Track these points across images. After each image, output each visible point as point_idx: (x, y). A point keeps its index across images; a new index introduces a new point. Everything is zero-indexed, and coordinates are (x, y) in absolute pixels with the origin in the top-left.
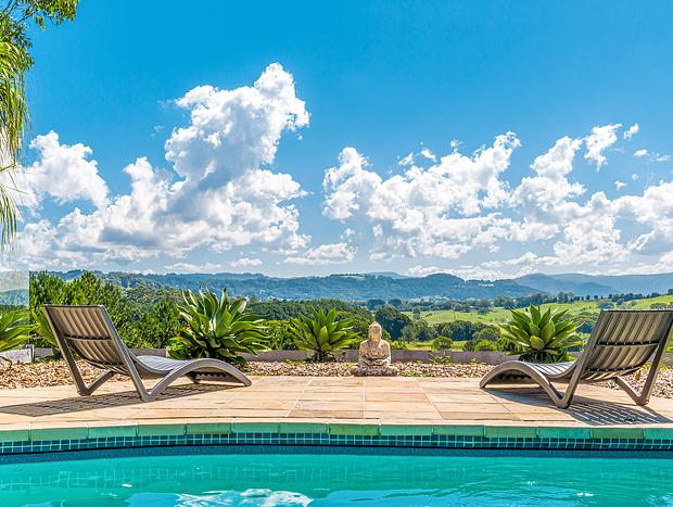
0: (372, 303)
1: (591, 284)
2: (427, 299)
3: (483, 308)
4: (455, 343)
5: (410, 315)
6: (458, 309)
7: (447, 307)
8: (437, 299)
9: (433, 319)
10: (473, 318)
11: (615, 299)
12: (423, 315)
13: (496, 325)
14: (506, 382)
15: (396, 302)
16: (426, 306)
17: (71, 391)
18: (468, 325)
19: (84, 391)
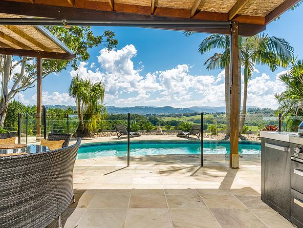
0: (147, 115)
1: (211, 109)
2: (163, 114)
3: (180, 116)
4: (172, 127)
5: (158, 118)
6: (173, 117)
7: (169, 116)
8: (167, 114)
9: (165, 120)
10: (177, 119)
11: (218, 114)
12: (162, 118)
13: (183, 121)
14: (180, 135)
15: (154, 115)
16: (163, 116)
17: (117, 137)
18: (175, 122)
19: (118, 137)
